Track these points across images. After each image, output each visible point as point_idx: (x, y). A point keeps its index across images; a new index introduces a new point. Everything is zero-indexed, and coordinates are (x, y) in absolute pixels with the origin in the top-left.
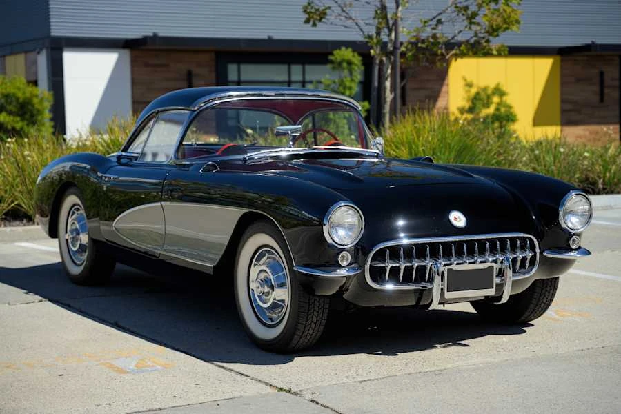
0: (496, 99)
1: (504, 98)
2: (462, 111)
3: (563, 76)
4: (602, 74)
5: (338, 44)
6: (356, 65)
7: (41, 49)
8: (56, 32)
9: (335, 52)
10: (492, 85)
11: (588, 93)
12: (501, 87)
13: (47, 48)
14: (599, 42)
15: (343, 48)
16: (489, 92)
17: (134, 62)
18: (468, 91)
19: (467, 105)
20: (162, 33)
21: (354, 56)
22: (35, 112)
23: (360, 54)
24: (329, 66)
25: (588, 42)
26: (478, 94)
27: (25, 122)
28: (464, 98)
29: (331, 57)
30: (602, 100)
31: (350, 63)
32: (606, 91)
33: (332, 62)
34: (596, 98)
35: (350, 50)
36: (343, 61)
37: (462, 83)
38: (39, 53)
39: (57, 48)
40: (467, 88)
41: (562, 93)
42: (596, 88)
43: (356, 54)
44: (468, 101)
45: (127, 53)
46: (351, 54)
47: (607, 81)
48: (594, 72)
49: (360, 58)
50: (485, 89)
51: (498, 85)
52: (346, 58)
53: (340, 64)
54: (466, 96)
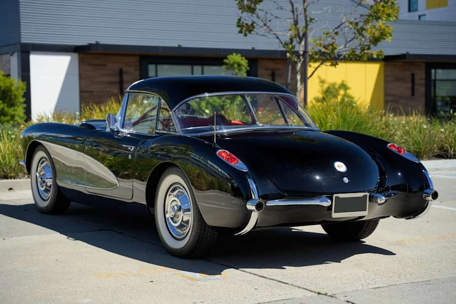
0: (342, 92)
1: (348, 91)
2: (318, 100)
3: (386, 76)
4: (413, 75)
5: (231, 51)
6: (243, 66)
7: (13, 53)
8: (25, 40)
9: (229, 57)
10: (339, 82)
11: (403, 88)
12: (345, 83)
13: (18, 52)
14: (412, 52)
15: (235, 54)
16: (337, 87)
17: (81, 62)
18: (322, 86)
19: (320, 96)
20: (102, 42)
21: (242, 60)
22: (13, 97)
23: (246, 59)
24: (224, 67)
25: (404, 52)
26: (329, 88)
27: (6, 104)
28: (319, 91)
29: (225, 61)
30: (413, 94)
31: (239, 65)
32: (416, 87)
33: (226, 64)
34: (410, 93)
35: (239, 55)
36: (234, 63)
37: (318, 80)
38: (12, 55)
39: (26, 51)
40: (321, 84)
41: (385, 88)
42: (409, 85)
43: (244, 58)
44: (322, 93)
45: (76, 56)
46: (240, 58)
47: (417, 81)
48: (407, 74)
49: (247, 61)
50: (334, 84)
51: (343, 82)
52: (237, 61)
53: (232, 65)
54: (320, 89)
